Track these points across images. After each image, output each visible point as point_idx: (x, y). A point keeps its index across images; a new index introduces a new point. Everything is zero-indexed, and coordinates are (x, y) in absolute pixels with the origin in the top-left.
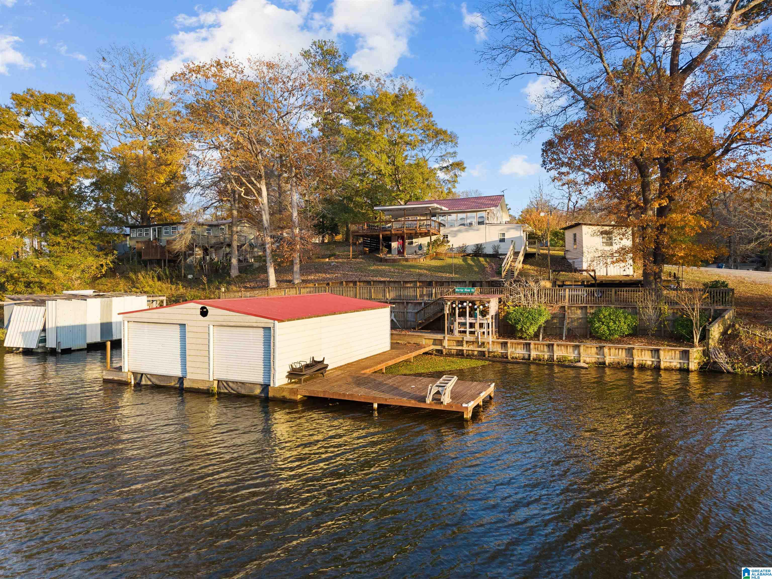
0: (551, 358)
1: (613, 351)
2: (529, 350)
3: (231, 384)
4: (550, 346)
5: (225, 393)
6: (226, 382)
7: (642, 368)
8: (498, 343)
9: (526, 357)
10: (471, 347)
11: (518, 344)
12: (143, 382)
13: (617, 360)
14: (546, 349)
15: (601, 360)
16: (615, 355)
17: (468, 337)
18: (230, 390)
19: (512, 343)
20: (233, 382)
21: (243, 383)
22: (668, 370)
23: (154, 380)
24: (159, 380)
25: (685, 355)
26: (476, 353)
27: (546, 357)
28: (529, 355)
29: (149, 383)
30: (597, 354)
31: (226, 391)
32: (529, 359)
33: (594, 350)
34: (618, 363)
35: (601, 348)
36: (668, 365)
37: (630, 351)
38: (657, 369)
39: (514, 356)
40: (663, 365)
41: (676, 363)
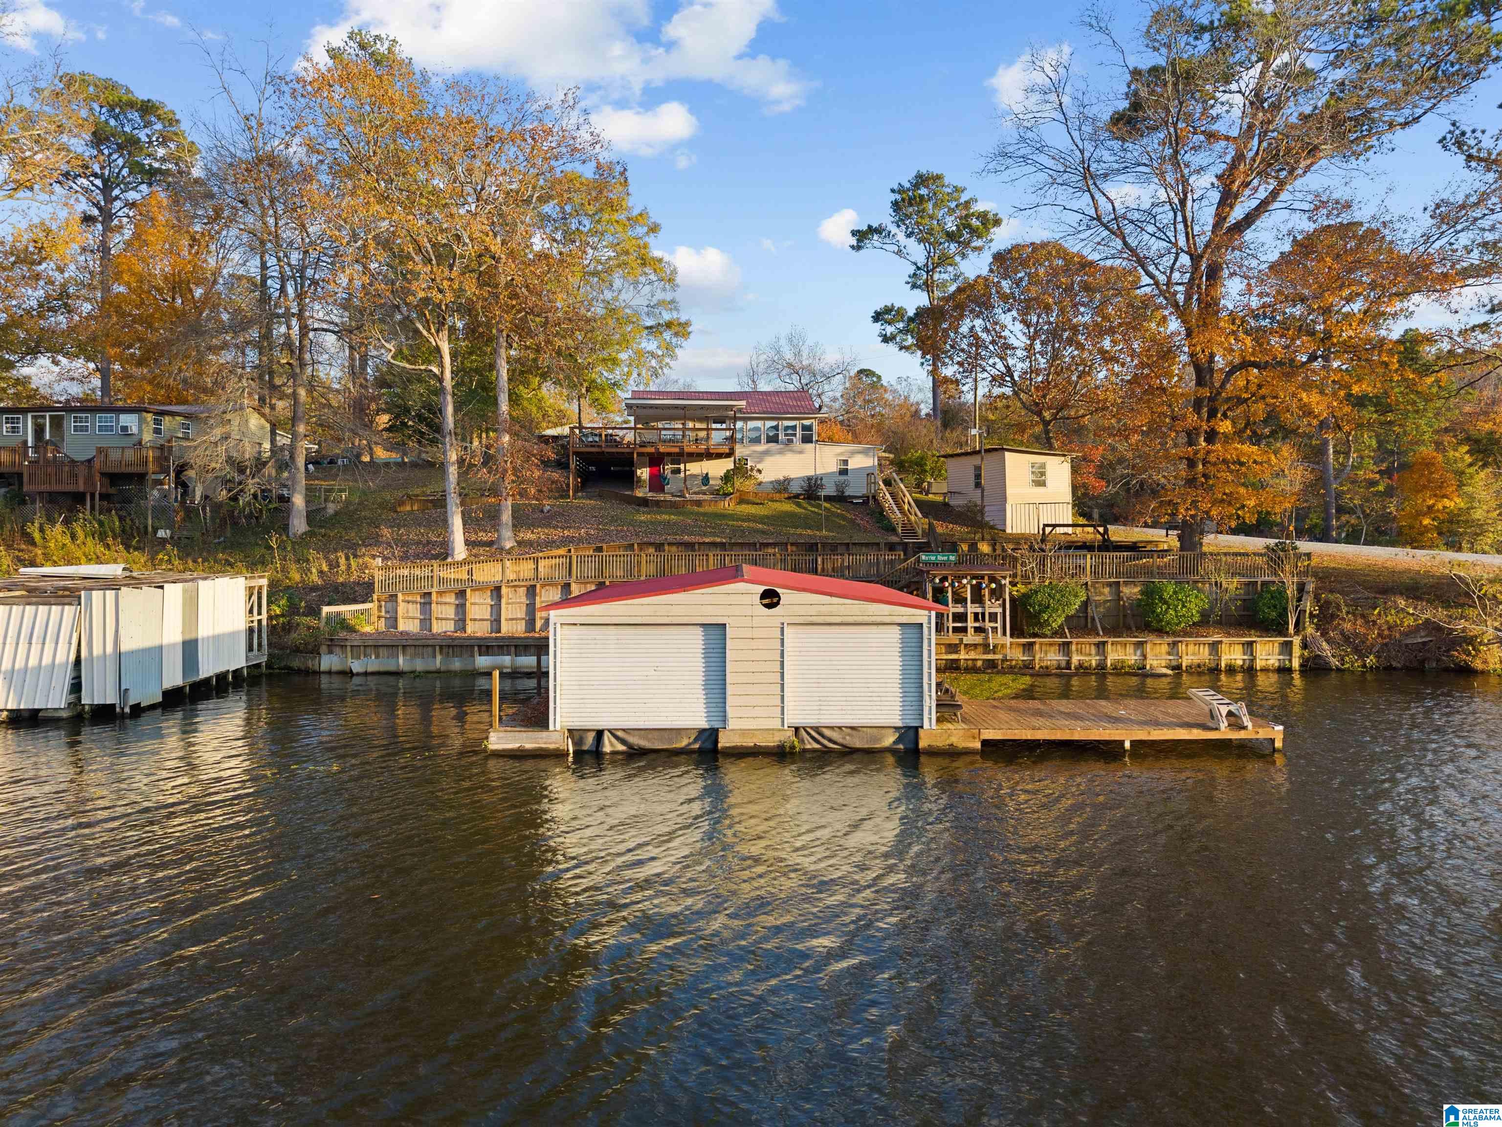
0: (1102, 666)
1: (1191, 648)
2: (1068, 653)
3: (827, 732)
4: (1101, 646)
5: (814, 751)
6: (817, 729)
7: (1231, 670)
8: (1018, 644)
9: (1063, 664)
10: (972, 655)
11: (1051, 645)
12: (607, 748)
13: (1196, 662)
14: (1093, 650)
15: (1174, 663)
16: (1194, 654)
17: (971, 638)
18: (826, 742)
19: (1041, 644)
20: (832, 728)
21: (852, 728)
22: (1265, 670)
23: (634, 740)
24: (649, 740)
25: (1287, 647)
26: (979, 663)
27: (1094, 663)
28: (1069, 663)
29: (621, 747)
30: (1169, 654)
31: (816, 746)
32: (1068, 667)
33: (1165, 648)
34: (1199, 666)
35: (1175, 644)
36: (1263, 663)
37: (1214, 647)
38: (1250, 671)
39: (1044, 664)
40: (1259, 664)
41: (1274, 661)
